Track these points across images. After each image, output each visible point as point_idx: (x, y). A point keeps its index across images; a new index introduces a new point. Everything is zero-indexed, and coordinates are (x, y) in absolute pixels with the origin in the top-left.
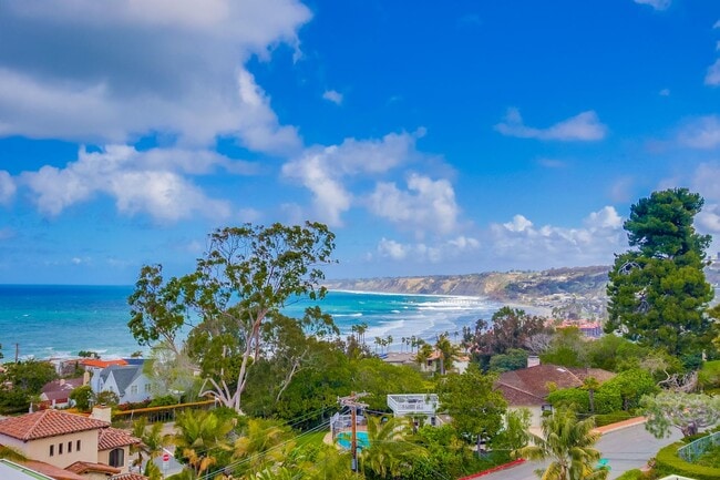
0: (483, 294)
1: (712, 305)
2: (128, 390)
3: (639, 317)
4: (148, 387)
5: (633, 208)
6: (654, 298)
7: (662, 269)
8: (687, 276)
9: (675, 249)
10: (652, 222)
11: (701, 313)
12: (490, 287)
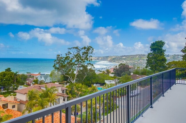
0: (108, 60)
1: (167, 63)
2: (47, 80)
3: (153, 65)
4: (50, 79)
5: (152, 44)
6: (156, 62)
7: (158, 56)
8: (163, 57)
9: (160, 52)
10: (155, 47)
11: (165, 64)
12: (109, 59)
